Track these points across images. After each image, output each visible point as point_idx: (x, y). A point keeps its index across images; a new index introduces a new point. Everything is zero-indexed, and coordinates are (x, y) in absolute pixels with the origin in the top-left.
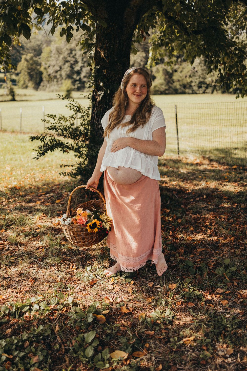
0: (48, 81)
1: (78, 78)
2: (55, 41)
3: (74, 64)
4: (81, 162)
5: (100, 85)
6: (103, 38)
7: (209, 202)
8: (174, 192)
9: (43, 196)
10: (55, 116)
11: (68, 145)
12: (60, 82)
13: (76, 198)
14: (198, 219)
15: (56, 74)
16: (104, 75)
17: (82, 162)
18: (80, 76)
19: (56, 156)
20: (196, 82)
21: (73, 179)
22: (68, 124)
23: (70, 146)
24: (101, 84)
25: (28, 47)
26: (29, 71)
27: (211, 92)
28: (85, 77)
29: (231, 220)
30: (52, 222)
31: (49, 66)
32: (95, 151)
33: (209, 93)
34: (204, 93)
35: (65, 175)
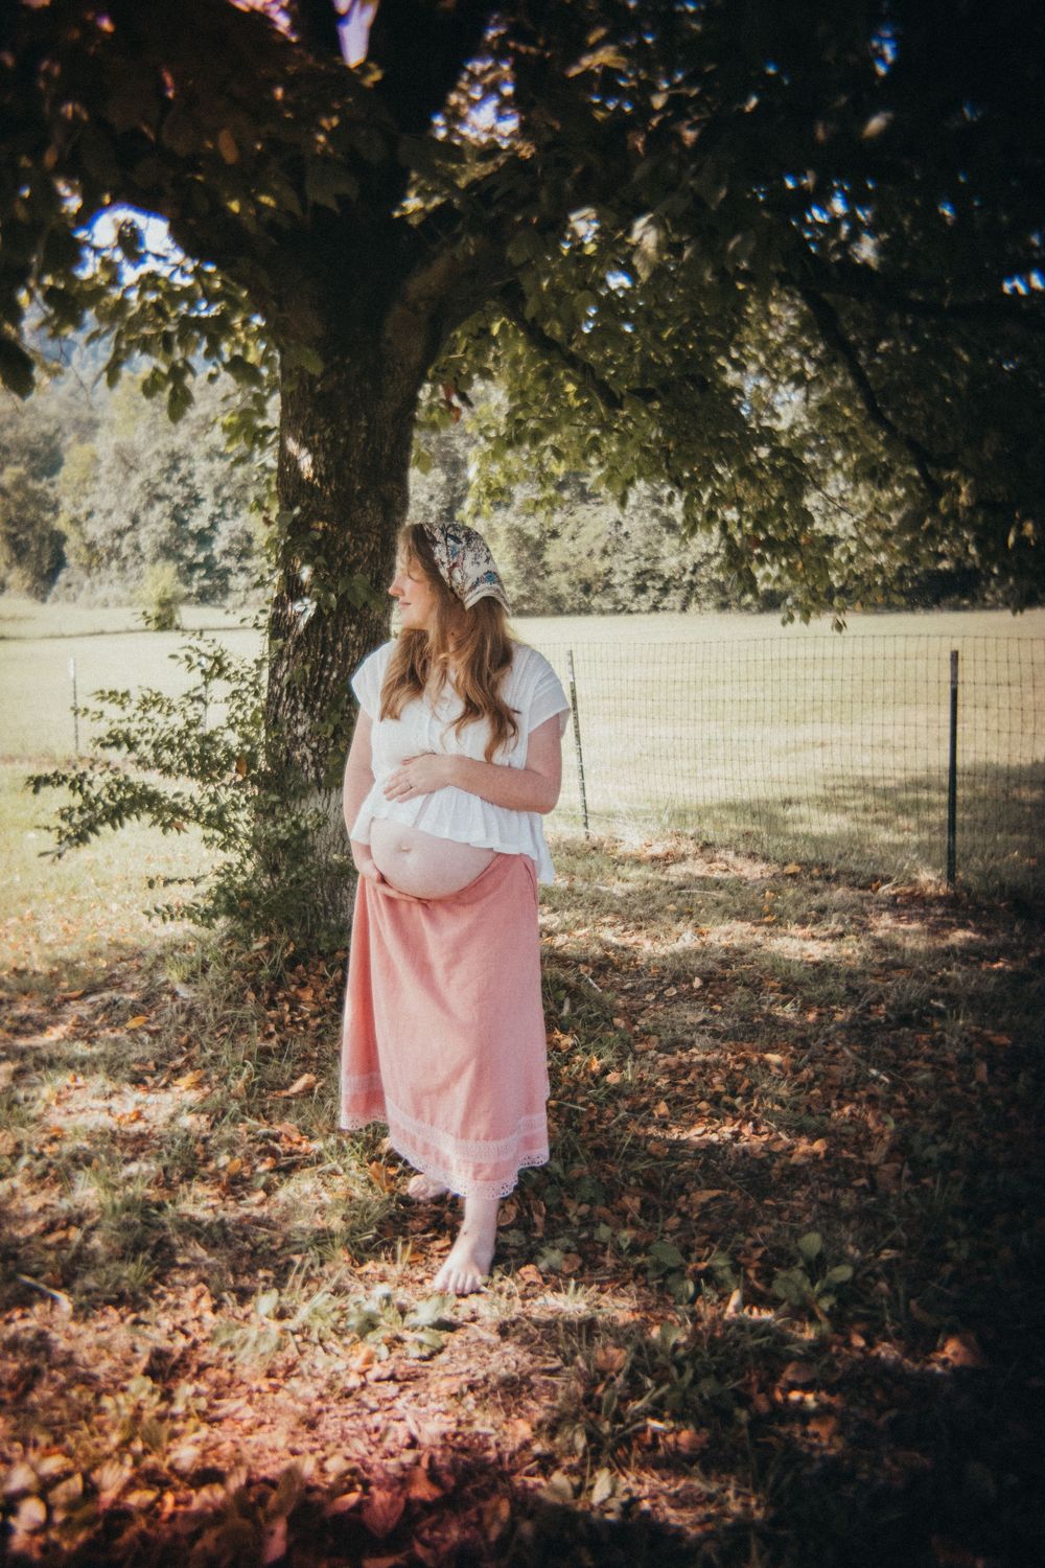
0: (88, 568)
1: (200, 558)
2: (111, 424)
3: (187, 508)
4: (230, 865)
5: (299, 577)
7: (713, 1002)
8: (583, 968)
9: (75, 1004)
10: (126, 694)
11: (179, 800)
12: (134, 572)
13: (211, 1005)
14: (682, 1071)
15: (117, 542)
16: (315, 541)
17: (235, 866)
18: (210, 549)
19: (124, 845)
20: (625, 573)
21: (203, 932)
22: (177, 721)
23: (188, 807)
24: (305, 575)
26: (13, 530)
27: (678, 606)
28: (226, 553)
29: (805, 1072)
30: (109, 1109)
31: (90, 514)
32: (288, 822)
33: (673, 609)
34: (655, 608)
35: (168, 916)
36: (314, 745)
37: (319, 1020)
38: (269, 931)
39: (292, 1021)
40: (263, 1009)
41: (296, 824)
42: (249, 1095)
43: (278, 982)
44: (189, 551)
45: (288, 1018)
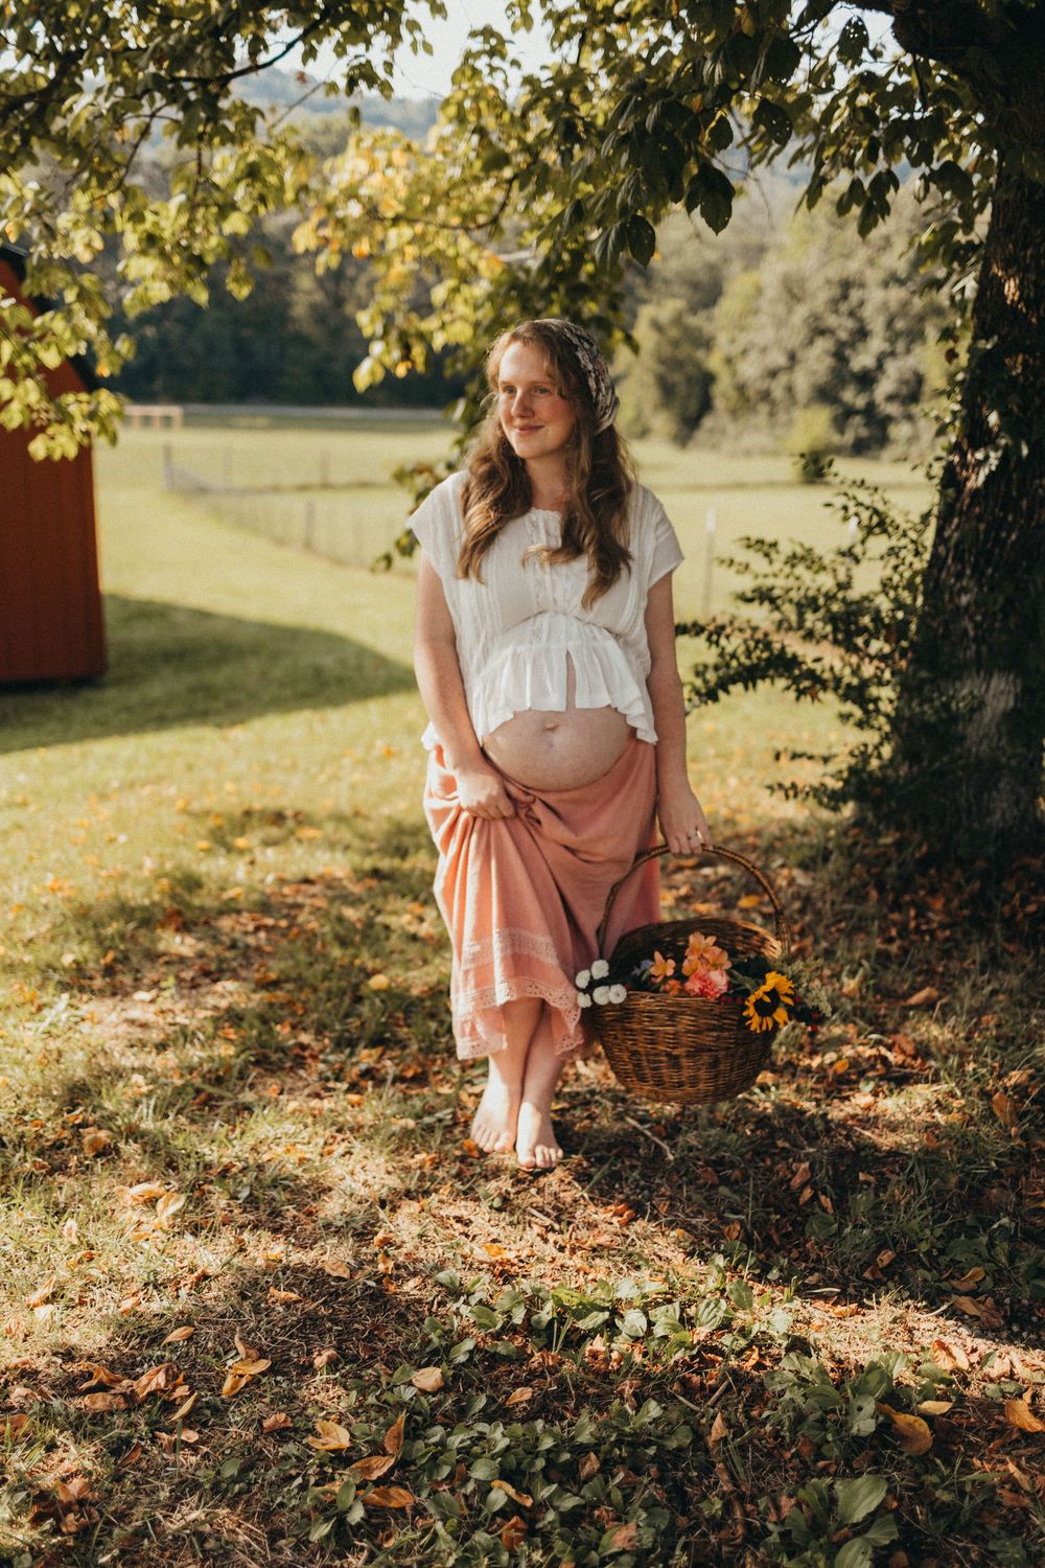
0: (735, 413)
1: (860, 402)
2: (780, 248)
3: (852, 344)
4: (866, 746)
5: (985, 421)
6: (1025, 220)
9: (688, 872)
10: (774, 545)
11: (818, 667)
12: (782, 417)
13: (829, 897)
15: (770, 384)
16: (1011, 377)
17: (870, 749)
18: (872, 392)
19: (747, 718)
21: (825, 815)
22: (826, 582)
23: (827, 675)
24: (993, 418)
25: (668, 274)
26: (664, 370)
28: (891, 398)
31: (744, 352)
32: (937, 703)
35: (791, 793)
36: (979, 618)
37: (948, 933)
38: (900, 827)
39: (917, 929)
40: (885, 910)
41: (946, 706)
42: (863, 998)
43: (906, 883)
44: (849, 395)
45: (913, 924)
